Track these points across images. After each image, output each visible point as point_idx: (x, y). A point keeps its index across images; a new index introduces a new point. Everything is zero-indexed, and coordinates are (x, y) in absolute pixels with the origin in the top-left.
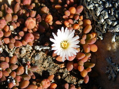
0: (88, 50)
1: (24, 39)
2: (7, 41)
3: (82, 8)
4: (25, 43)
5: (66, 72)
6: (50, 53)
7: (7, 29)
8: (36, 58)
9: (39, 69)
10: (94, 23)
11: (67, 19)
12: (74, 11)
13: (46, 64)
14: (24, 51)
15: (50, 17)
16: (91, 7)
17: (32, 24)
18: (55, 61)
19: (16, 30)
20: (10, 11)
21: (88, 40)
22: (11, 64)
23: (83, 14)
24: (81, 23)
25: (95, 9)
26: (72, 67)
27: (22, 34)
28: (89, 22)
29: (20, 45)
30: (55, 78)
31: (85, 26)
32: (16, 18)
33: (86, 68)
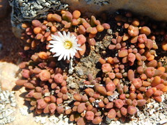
4: (64, 83)
7: (48, 99)
9: (95, 71)
11: (45, 39)
12: (37, 30)
13: (88, 64)
14: (73, 85)
15: (42, 54)
16: (34, 13)
17: (45, 74)
18: (87, 54)
19: (50, 90)
20: (32, 93)
22: (82, 101)
23: (42, 20)
24: (50, 24)
25: (35, 9)
27: (53, 86)
28: (50, 16)
29: (64, 88)
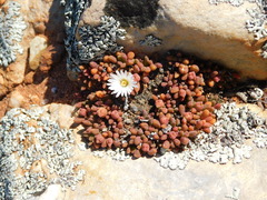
0: (131, 62)
1: (116, 120)
2: (116, 135)
3: (92, 63)
4: (120, 119)
5: (152, 83)
6: (131, 97)
7: (106, 134)
8: (136, 110)
9: (146, 108)
10: (107, 53)
11: (102, 78)
12: (94, 71)
13: (142, 101)
14: (128, 121)
15: (99, 93)
16: (92, 55)
17: (102, 111)
18: (140, 92)
19: (107, 125)
20: (90, 129)
21: (122, 60)
22: (137, 135)
23: (98, 62)
24: (106, 65)
25: (93, 51)
26: (146, 78)
27: (111, 121)
28: (106, 57)
29: (121, 123)
30: (156, 94)
31: (110, 62)
32: (96, 125)
33: (148, 65)
